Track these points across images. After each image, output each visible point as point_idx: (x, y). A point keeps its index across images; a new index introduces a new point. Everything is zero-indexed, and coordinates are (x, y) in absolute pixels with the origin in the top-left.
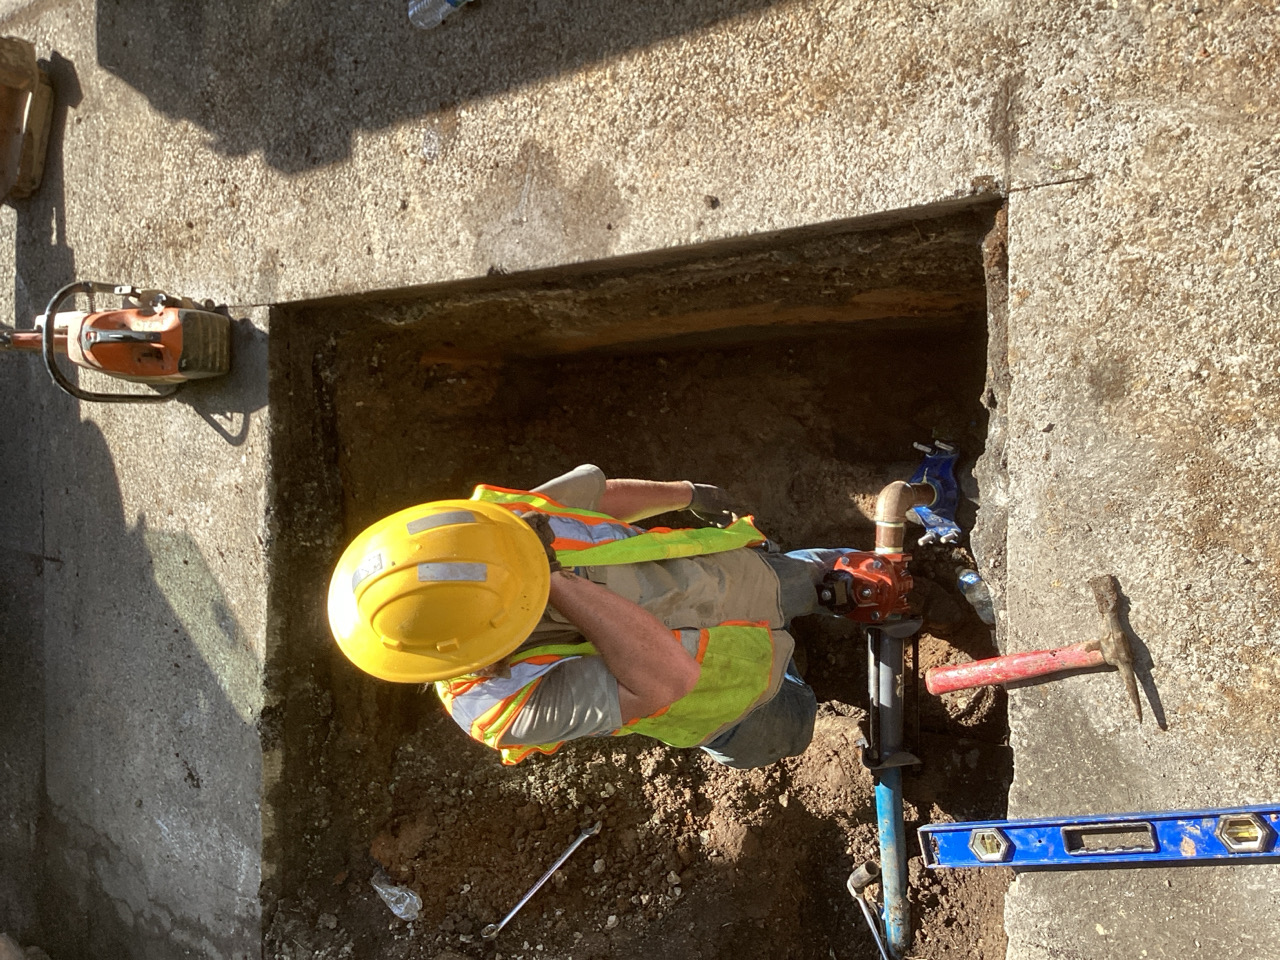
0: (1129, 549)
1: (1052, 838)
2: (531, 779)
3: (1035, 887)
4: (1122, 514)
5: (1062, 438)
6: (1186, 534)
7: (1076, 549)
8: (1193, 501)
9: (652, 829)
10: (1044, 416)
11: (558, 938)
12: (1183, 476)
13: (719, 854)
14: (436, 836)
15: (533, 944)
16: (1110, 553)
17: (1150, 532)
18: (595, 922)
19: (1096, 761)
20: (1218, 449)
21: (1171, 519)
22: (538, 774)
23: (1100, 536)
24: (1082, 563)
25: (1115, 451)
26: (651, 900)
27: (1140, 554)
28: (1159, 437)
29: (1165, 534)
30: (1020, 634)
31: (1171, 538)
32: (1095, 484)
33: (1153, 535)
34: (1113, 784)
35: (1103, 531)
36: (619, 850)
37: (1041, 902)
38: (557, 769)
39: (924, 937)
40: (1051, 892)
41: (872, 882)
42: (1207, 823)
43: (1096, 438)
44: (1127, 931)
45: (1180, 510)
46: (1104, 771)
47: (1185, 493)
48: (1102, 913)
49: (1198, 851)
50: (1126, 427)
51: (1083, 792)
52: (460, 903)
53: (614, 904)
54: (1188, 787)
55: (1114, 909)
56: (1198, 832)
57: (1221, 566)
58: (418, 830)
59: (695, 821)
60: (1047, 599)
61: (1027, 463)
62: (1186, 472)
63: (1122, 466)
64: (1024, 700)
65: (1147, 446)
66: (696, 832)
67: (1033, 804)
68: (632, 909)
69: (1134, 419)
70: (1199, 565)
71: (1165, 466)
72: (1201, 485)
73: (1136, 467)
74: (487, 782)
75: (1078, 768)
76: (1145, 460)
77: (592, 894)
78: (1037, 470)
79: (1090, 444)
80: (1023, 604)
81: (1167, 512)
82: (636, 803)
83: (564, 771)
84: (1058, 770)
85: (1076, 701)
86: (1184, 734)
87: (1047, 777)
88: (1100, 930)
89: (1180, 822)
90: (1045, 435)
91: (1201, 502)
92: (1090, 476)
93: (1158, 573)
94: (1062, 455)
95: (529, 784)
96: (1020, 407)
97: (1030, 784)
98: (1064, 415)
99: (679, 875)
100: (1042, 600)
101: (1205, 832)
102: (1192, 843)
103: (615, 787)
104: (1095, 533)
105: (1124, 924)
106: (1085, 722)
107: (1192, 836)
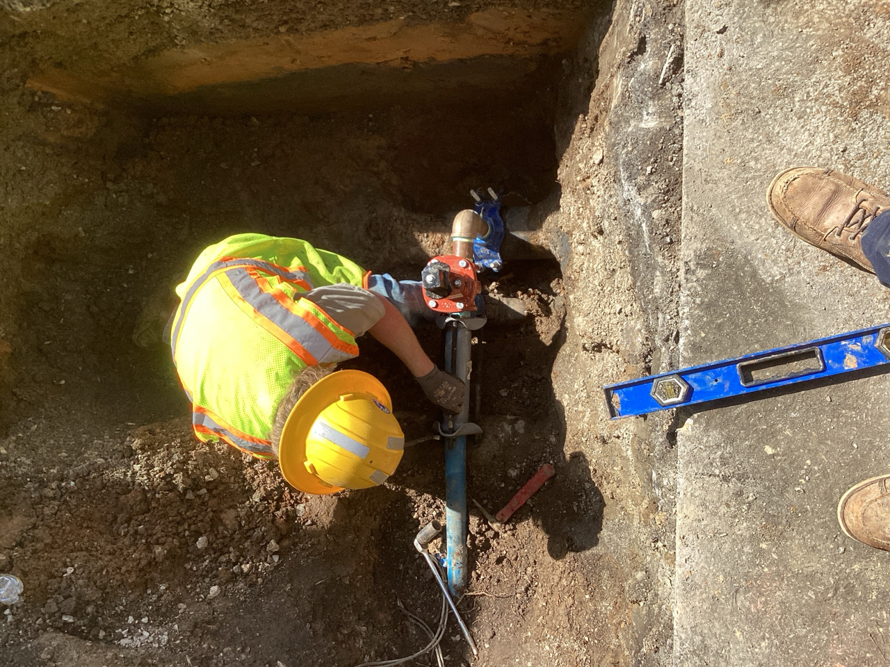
0: (794, 124)
1: (728, 376)
2: (137, 467)
3: (708, 424)
4: (787, 96)
5: (735, 38)
6: (842, 107)
7: (746, 129)
8: (848, 79)
9: (251, 507)
10: (718, 20)
11: (163, 610)
12: (839, 60)
13: (313, 523)
14: (35, 527)
15: (139, 617)
16: (777, 129)
17: (811, 108)
18: (198, 594)
19: (764, 305)
20: (868, 35)
21: (829, 96)
22: (143, 463)
23: (768, 116)
24: (752, 140)
25: (781, 44)
26: (251, 568)
27: (803, 127)
28: (818, 30)
29: (824, 108)
30: (695, 208)
31: (829, 110)
32: (764, 73)
33: (814, 110)
34: (780, 322)
35: (771, 111)
36: (221, 528)
37: (715, 436)
38: (163, 458)
39: (479, 576)
40: (722, 426)
41: (436, 537)
42: (867, 340)
43: (765, 35)
44: (793, 447)
45: (837, 87)
46: (771, 314)
47: (841, 73)
48: (770, 435)
49: (858, 364)
50: (789, 23)
51: (752, 334)
52: (64, 584)
53: (216, 576)
54: (846, 315)
55: (781, 430)
56: (859, 348)
57: (872, 129)
58: (15, 522)
59: (292, 497)
60: (721, 175)
61: (703, 61)
62: (842, 56)
63: (788, 56)
64: (698, 264)
65: (809, 37)
66: (292, 506)
67: (706, 352)
68: (234, 578)
69: (797, 16)
70: (854, 130)
71: (824, 52)
72: (854, 66)
73: (799, 56)
74: (89, 474)
75: (748, 315)
76: (807, 50)
77: (195, 568)
78: (712, 66)
79: (759, 40)
80: (698, 182)
81: (825, 91)
82: (237, 485)
83: (170, 459)
84: (730, 319)
85: (746, 257)
86: (842, 272)
87: (719, 327)
88: (769, 450)
89: (843, 343)
90: (719, 36)
91: (855, 79)
92: (760, 66)
93: (819, 141)
94: (734, 51)
95: (134, 473)
96: (697, 15)
97: (703, 335)
98: (736, 19)
99: (278, 543)
100: (716, 176)
101: (864, 347)
102: (854, 359)
103: (219, 472)
104: (763, 114)
105: (790, 441)
106: (754, 275)
107: (853, 353)
